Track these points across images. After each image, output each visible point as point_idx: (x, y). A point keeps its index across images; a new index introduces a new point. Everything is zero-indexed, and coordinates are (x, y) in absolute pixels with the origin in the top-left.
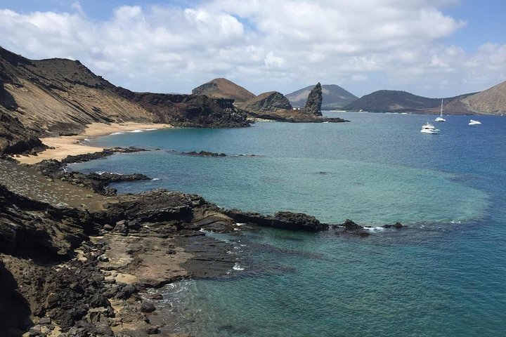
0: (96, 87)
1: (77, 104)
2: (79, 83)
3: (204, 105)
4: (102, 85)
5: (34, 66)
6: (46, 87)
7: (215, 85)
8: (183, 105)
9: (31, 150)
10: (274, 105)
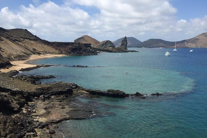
0: (34, 40)
1: (26, 47)
2: (27, 38)
3: (79, 47)
4: (36, 39)
5: (8, 32)
6: (13, 41)
7: (84, 38)
8: (70, 46)
9: (6, 67)
10: (108, 46)
